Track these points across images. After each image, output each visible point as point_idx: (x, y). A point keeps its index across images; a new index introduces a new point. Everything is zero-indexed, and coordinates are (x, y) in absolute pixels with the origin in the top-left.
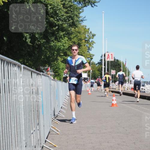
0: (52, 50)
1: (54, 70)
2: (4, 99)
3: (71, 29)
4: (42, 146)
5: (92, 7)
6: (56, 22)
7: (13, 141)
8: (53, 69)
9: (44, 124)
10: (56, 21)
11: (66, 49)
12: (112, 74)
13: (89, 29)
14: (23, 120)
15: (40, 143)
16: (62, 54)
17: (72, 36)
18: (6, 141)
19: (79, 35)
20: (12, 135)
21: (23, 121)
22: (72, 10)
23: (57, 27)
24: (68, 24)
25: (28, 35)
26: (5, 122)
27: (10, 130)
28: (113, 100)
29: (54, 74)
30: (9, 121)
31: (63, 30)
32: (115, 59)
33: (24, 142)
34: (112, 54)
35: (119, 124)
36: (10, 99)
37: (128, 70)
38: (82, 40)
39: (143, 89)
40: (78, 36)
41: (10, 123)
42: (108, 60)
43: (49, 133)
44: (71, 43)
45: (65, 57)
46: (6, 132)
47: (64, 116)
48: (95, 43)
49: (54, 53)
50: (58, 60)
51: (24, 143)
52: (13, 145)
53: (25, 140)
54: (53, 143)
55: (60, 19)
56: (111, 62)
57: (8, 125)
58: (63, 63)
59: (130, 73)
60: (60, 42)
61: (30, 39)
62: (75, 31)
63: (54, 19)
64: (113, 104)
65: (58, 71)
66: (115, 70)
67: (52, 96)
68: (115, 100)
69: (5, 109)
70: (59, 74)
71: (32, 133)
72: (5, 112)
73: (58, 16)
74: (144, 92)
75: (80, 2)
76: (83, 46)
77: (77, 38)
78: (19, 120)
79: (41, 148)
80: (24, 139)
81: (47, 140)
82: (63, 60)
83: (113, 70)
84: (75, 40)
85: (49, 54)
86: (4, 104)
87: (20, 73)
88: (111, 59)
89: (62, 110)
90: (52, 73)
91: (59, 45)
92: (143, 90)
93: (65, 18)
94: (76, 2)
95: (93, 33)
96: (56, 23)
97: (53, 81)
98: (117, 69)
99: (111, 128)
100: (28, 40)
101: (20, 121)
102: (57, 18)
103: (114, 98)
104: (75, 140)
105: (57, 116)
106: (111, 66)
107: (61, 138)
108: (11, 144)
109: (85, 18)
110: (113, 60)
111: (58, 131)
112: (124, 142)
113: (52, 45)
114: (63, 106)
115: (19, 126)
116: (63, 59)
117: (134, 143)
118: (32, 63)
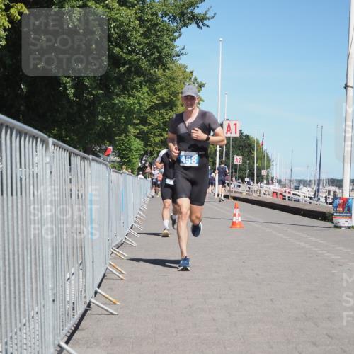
0: (117, 112)
1: (120, 153)
2: (10, 205)
3: (155, 72)
4: (88, 302)
5: (199, 27)
6: (124, 55)
7: (28, 289)
8: (119, 150)
9: (93, 258)
10: (125, 53)
11: (146, 112)
12: (235, 163)
13: (192, 72)
14: (50, 249)
15: (83, 296)
16: (138, 122)
17: (158, 87)
18: (12, 288)
19: (171, 83)
20: (26, 278)
21: (49, 251)
22: (159, 33)
23: (127, 66)
24: (149, 61)
25: (68, 80)
26: (11, 251)
27: (21, 267)
28: (235, 215)
29: (119, 160)
30: (20, 249)
31: (139, 72)
32: (241, 134)
33: (50, 291)
34: (235, 124)
35: (244, 262)
36: (22, 206)
37: (268, 157)
38: (178, 93)
39: (295, 195)
40: (171, 86)
41: (20, 253)
42: (229, 135)
43: (104, 275)
44: (156, 99)
45: (143, 127)
46: (12, 271)
47: (135, 244)
48: (203, 101)
49: (120, 119)
50: (129, 132)
51: (50, 294)
52: (26, 296)
53: (53, 289)
54: (111, 296)
55: (134, 51)
56: (235, 139)
57: (16, 256)
58: (139, 138)
59: (271, 164)
60: (133, 96)
61: (73, 90)
62: (165, 76)
63: (122, 50)
64: (234, 223)
65: (127, 154)
66: (242, 155)
67: (113, 203)
68: (239, 215)
69: (10, 224)
70: (129, 161)
71: (69, 279)
72: (10, 231)
73: (129, 45)
74: (299, 201)
75: (175, 18)
76: (180, 106)
77: (168, 89)
78: (40, 248)
79: (86, 305)
80: (50, 286)
81: (98, 290)
82: (138, 134)
83: (238, 155)
84: (164, 93)
85: (112, 120)
86: (10, 214)
87: (46, 156)
88: (234, 134)
89: (132, 232)
90: (116, 159)
91: (130, 104)
92: (297, 197)
93: (143, 48)
94: (168, 17)
95: (199, 81)
96: (125, 59)
97: (115, 173)
98: (246, 154)
99: (228, 270)
100: (70, 91)
101: (42, 250)
102: (127, 48)
103: (237, 211)
104: (155, 292)
105: (122, 244)
106: (234, 147)
107: (127, 287)
108: (22, 294)
109: (183, 49)
110: (238, 135)
111: (122, 273)
112: (252, 297)
113: (117, 102)
114: (135, 224)
115: (41, 261)
116: (138, 131)
117: (272, 300)
118: (76, 138)
